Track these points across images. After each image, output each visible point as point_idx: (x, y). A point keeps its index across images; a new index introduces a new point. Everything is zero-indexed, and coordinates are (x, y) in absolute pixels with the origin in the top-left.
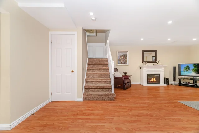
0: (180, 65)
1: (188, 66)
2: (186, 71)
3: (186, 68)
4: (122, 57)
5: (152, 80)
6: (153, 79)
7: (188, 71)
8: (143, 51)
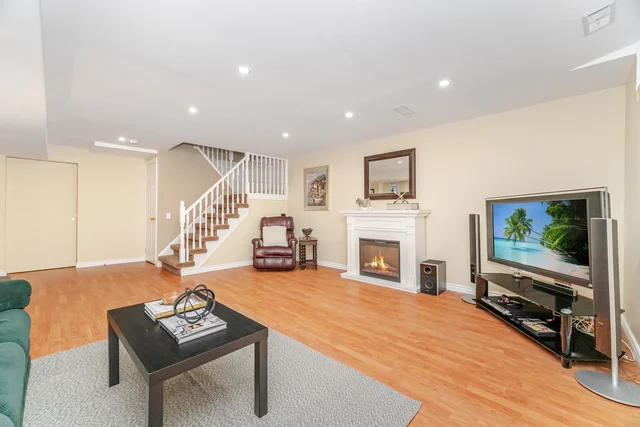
0: (491, 205)
1: (521, 213)
2: (515, 240)
3: (515, 224)
4: (315, 186)
5: (374, 264)
6: (379, 259)
7: (522, 238)
8: (368, 160)
